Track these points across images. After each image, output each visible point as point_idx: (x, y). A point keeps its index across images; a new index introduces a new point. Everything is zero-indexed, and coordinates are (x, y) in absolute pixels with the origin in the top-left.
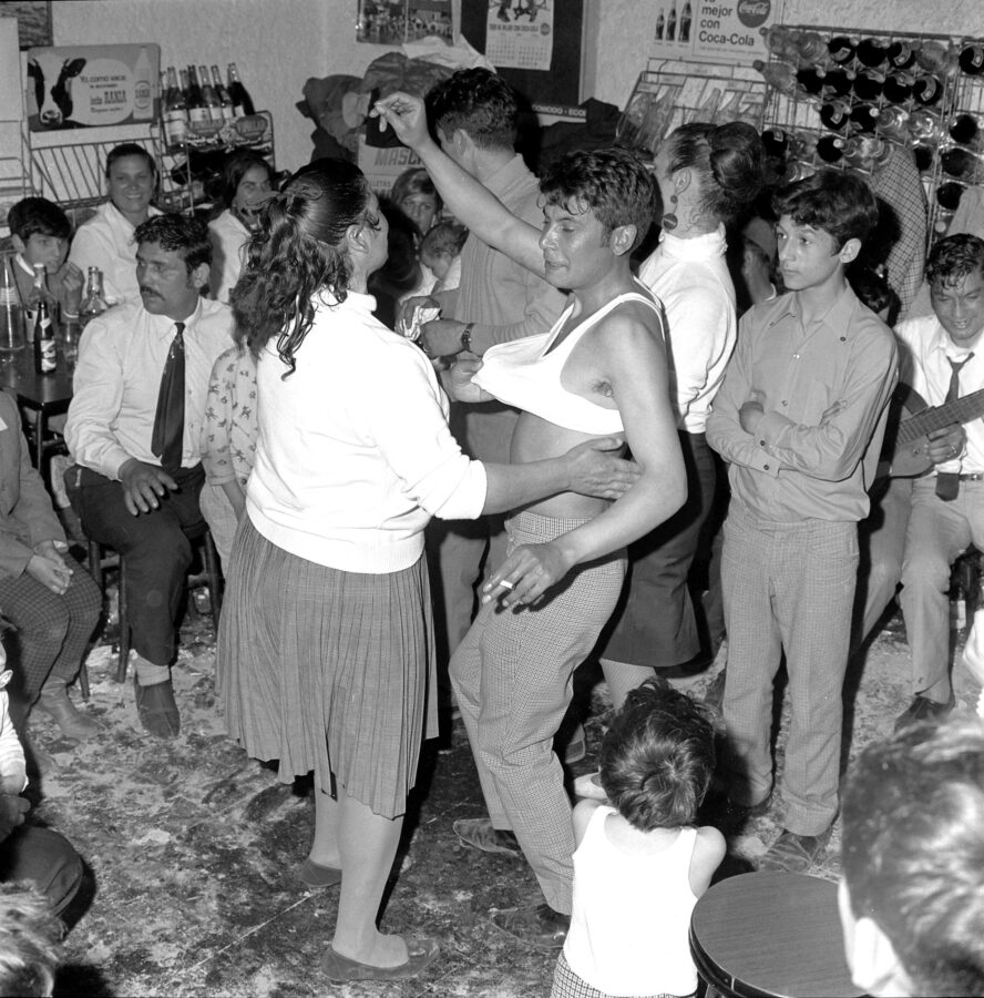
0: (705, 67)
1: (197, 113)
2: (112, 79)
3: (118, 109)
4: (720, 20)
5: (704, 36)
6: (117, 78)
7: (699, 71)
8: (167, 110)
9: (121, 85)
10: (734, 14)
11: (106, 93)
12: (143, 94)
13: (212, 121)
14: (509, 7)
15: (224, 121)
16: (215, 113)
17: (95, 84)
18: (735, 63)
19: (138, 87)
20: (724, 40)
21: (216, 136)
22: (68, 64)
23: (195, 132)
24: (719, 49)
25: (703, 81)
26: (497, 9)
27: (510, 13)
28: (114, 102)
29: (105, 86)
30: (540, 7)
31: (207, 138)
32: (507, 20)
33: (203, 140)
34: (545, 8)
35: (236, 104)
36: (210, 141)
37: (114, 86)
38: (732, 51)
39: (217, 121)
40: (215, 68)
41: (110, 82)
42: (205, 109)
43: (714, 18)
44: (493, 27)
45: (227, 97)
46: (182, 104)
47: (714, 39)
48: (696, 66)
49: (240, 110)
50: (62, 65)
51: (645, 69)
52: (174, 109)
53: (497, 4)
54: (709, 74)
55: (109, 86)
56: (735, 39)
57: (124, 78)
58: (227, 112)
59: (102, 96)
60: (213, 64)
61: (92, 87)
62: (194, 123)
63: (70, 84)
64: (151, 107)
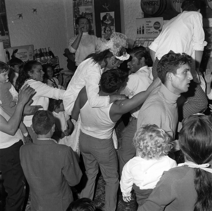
0: (148, 39)
1: (42, 58)
2: (24, 53)
3: (26, 59)
4: (150, 29)
5: (147, 33)
6: (25, 53)
7: (147, 40)
8: (36, 58)
9: (26, 54)
10: (153, 27)
11: (23, 56)
12: (31, 55)
13: (45, 59)
14: (106, 30)
15: (48, 59)
16: (46, 58)
17: (20, 54)
18: (154, 37)
19: (30, 54)
20: (151, 33)
21: (47, 62)
22: (14, 51)
23: (42, 62)
24: (151, 35)
25: (148, 41)
26: (103, 31)
27: (106, 31)
28: (25, 57)
29: (22, 54)
30: (112, 30)
31: (45, 63)
32: (106, 33)
33: (44, 63)
34: (113, 30)
35: (50, 55)
36: (45, 64)
37: (24, 54)
38: (153, 35)
39: (47, 59)
40: (45, 49)
41: (23, 53)
42: (44, 57)
43: (149, 29)
44: (103, 35)
45: (48, 54)
46: (39, 56)
47: (149, 33)
48: (146, 39)
49: (51, 57)
50: (13, 51)
51: (135, 40)
52: (38, 58)
53: (103, 30)
54: (149, 40)
55: (23, 54)
56: (154, 32)
57: (26, 52)
58: (49, 57)
59: (22, 56)
60: (45, 48)
61: (20, 55)
62: (42, 60)
63: (15, 54)
64: (33, 58)
